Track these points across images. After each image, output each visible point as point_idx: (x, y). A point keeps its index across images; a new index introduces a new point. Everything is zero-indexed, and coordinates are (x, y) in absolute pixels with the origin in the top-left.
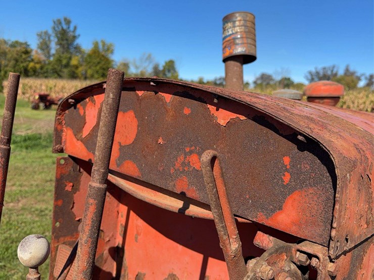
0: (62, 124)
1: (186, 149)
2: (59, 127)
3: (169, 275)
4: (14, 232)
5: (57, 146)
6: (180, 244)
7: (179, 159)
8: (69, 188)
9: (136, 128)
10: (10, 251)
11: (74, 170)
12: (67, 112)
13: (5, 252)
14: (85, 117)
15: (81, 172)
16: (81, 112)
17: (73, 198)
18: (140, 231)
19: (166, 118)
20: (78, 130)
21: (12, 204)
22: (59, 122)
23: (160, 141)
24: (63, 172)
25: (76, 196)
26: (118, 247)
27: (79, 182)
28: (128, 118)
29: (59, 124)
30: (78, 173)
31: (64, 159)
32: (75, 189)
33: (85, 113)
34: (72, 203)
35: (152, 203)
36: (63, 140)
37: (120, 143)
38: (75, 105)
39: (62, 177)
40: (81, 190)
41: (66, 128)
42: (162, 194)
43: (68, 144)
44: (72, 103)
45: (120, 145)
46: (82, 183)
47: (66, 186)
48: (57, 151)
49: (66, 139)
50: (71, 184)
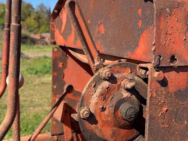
0: (54, 27)
1: (98, 23)
2: (53, 29)
5: (52, 40)
7: (96, 30)
8: (60, 65)
11: (63, 55)
12: (56, 19)
14: (62, 20)
15: (67, 57)
16: (61, 17)
17: (63, 72)
19: (91, 6)
20: (60, 29)
23: (89, 22)
24: (57, 56)
25: (65, 71)
27: (66, 63)
29: (53, 27)
30: (66, 57)
31: (57, 48)
32: (64, 66)
34: (63, 74)
38: (58, 14)
39: (56, 58)
40: (68, 68)
41: (56, 29)
43: (57, 39)
44: (56, 13)
46: (68, 63)
47: (59, 64)
48: (52, 43)
49: (56, 36)
50: (62, 63)
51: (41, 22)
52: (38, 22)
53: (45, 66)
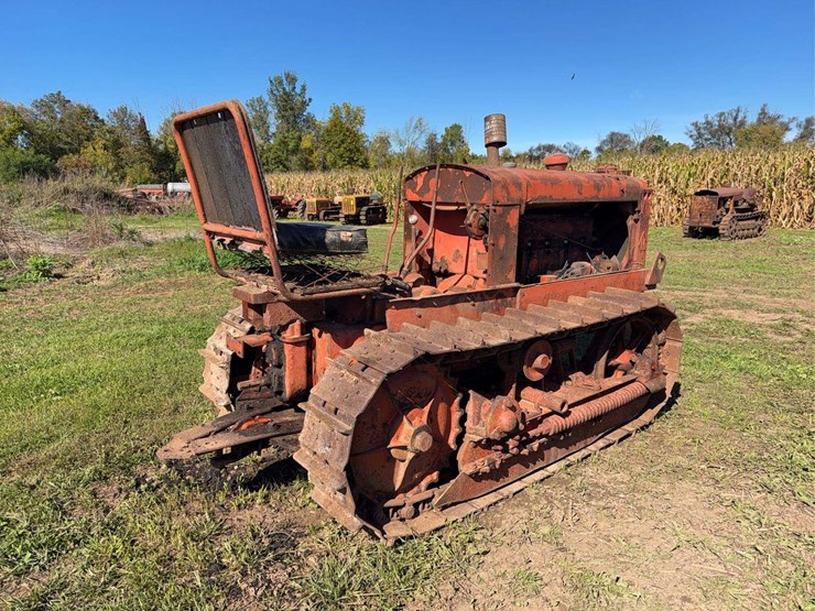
33: (417, 181)
51: (124, 156)
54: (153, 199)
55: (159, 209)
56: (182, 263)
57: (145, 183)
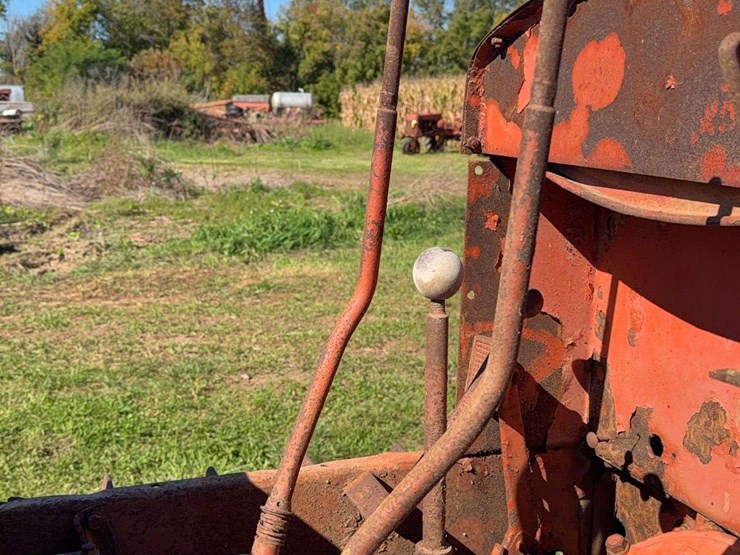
0: (478, 94)
1: (722, 88)
2: (473, 100)
3: (705, 406)
4: (374, 403)
5: (469, 139)
6: (728, 338)
7: (707, 112)
8: (491, 224)
9: (622, 67)
10: (368, 440)
11: (500, 190)
12: (487, 68)
13: (358, 441)
14: (522, 71)
16: (515, 61)
17: (499, 247)
18: (638, 322)
19: (683, 33)
20: (507, 101)
21: (368, 350)
22: (473, 91)
23: (671, 83)
24: (481, 191)
26: (591, 360)
28: (606, 51)
29: (474, 93)
31: (482, 164)
32: (503, 227)
33: (521, 62)
34: (498, 255)
35: (654, 217)
36: (481, 128)
37: (589, 107)
38: (502, 51)
39: (478, 200)
41: (486, 102)
42: (674, 199)
43: (489, 134)
44: (497, 46)
45: (591, 112)
47: (486, 220)
48: (470, 148)
49: (485, 124)
50: (496, 217)
51: (227, 52)
52: (217, 50)
53: (266, 223)
54: (252, 118)
55: (252, 133)
56: (204, 237)
57: (250, 92)
